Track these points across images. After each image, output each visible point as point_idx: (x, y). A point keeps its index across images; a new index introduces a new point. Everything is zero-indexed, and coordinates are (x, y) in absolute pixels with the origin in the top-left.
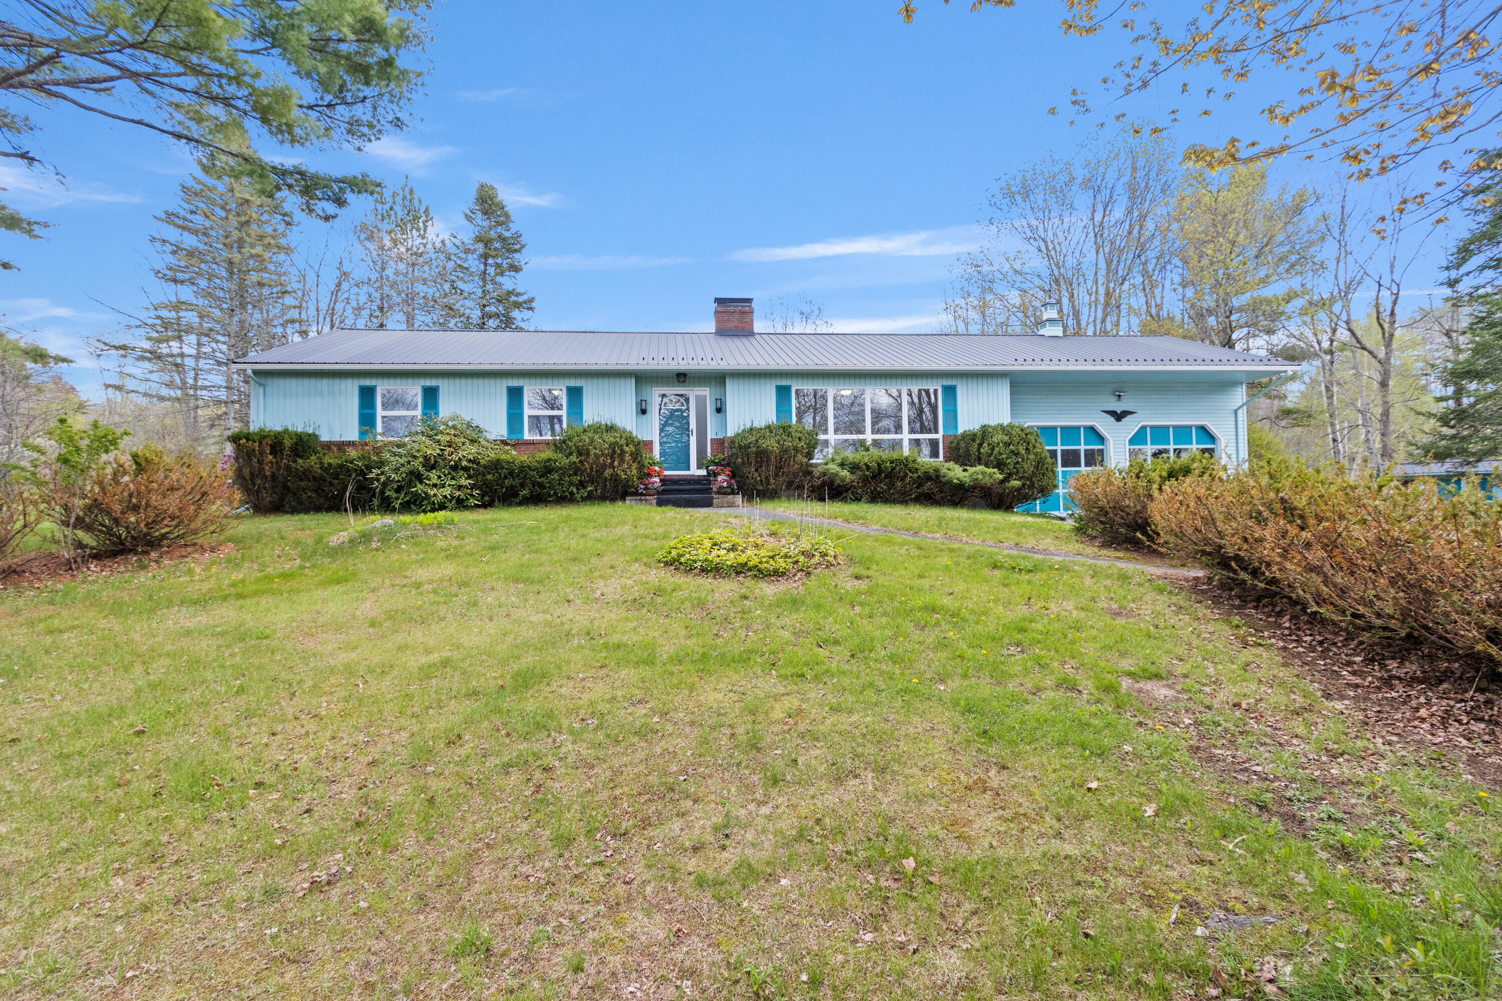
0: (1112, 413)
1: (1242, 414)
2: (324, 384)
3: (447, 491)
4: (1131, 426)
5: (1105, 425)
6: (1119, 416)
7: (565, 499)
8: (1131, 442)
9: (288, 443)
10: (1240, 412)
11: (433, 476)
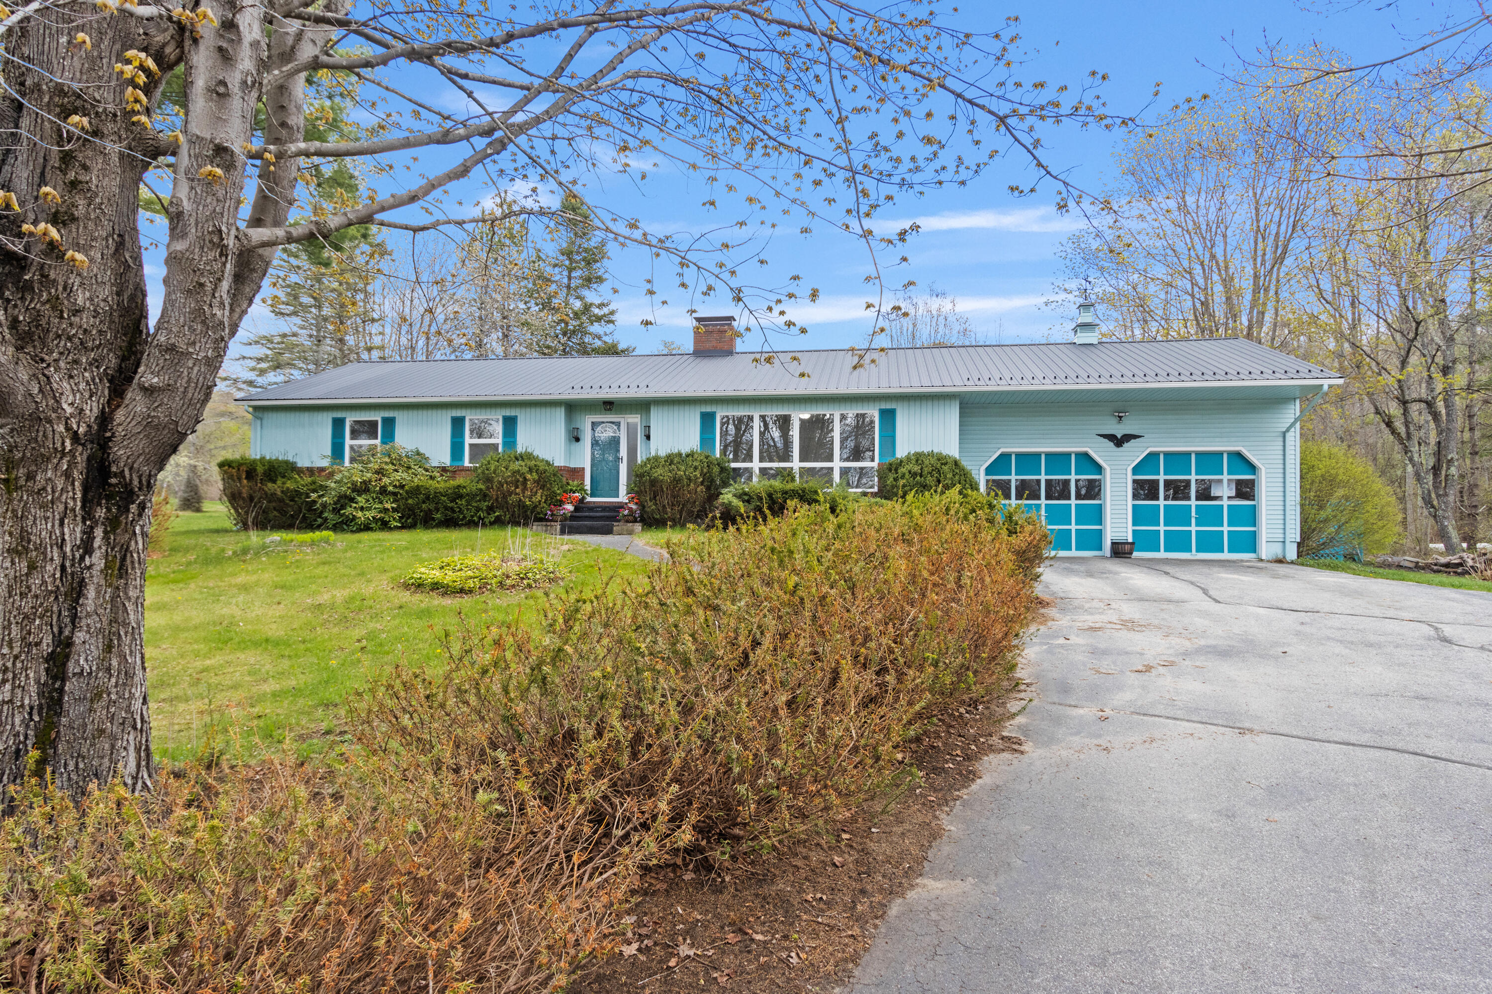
0: (1111, 438)
1: (1294, 439)
2: (305, 417)
3: (370, 514)
4: (1135, 453)
5: (1101, 452)
6: (1119, 441)
7: (472, 524)
8: (1135, 470)
9: (260, 469)
10: (1290, 436)
11: (361, 500)
